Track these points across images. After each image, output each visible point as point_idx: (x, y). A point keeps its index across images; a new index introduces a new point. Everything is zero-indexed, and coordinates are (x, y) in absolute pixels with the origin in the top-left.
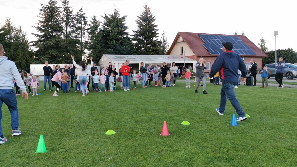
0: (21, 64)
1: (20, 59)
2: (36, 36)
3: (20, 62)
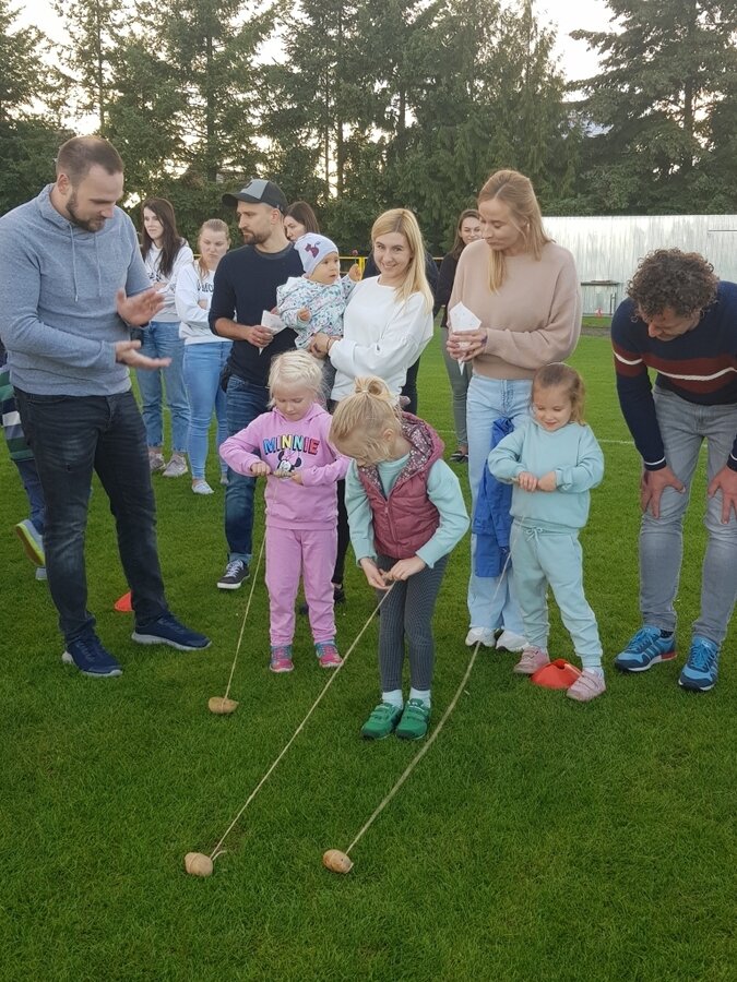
2: (597, 49)
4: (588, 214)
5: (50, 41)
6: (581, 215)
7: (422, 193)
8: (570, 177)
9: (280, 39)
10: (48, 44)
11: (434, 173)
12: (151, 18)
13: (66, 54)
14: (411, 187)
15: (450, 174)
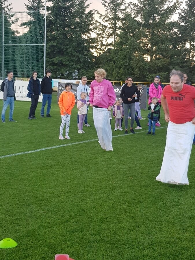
5: (101, 15)
9: (177, 14)
10: (100, 16)
12: (136, 8)
13: (106, 19)
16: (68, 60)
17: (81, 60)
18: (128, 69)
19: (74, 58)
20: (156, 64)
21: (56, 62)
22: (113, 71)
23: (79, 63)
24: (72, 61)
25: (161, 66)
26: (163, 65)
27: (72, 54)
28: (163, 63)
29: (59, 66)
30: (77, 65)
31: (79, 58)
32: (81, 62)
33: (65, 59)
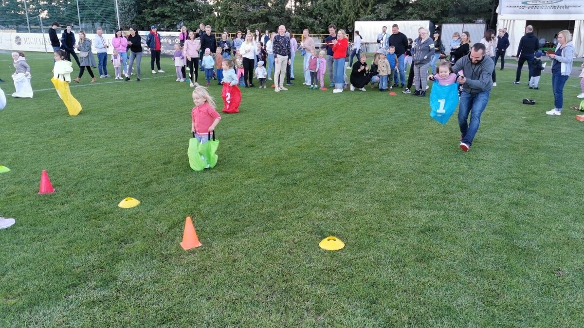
0: (348, 21)
1: (346, 11)
3: (345, 16)
4: (374, 21)
6: (372, 21)
7: (322, 13)
8: (370, 8)
11: (326, 6)
14: (319, 12)
15: (331, 7)
16: (170, 11)
17: (184, 10)
18: (230, 20)
19: (176, 9)
20: (255, 14)
21: (157, 13)
22: (215, 21)
23: (182, 13)
24: (175, 11)
25: (260, 16)
26: (262, 15)
27: (174, 5)
28: (261, 12)
29: (162, 17)
30: (180, 16)
31: (182, 9)
32: (184, 13)
33: (167, 10)
